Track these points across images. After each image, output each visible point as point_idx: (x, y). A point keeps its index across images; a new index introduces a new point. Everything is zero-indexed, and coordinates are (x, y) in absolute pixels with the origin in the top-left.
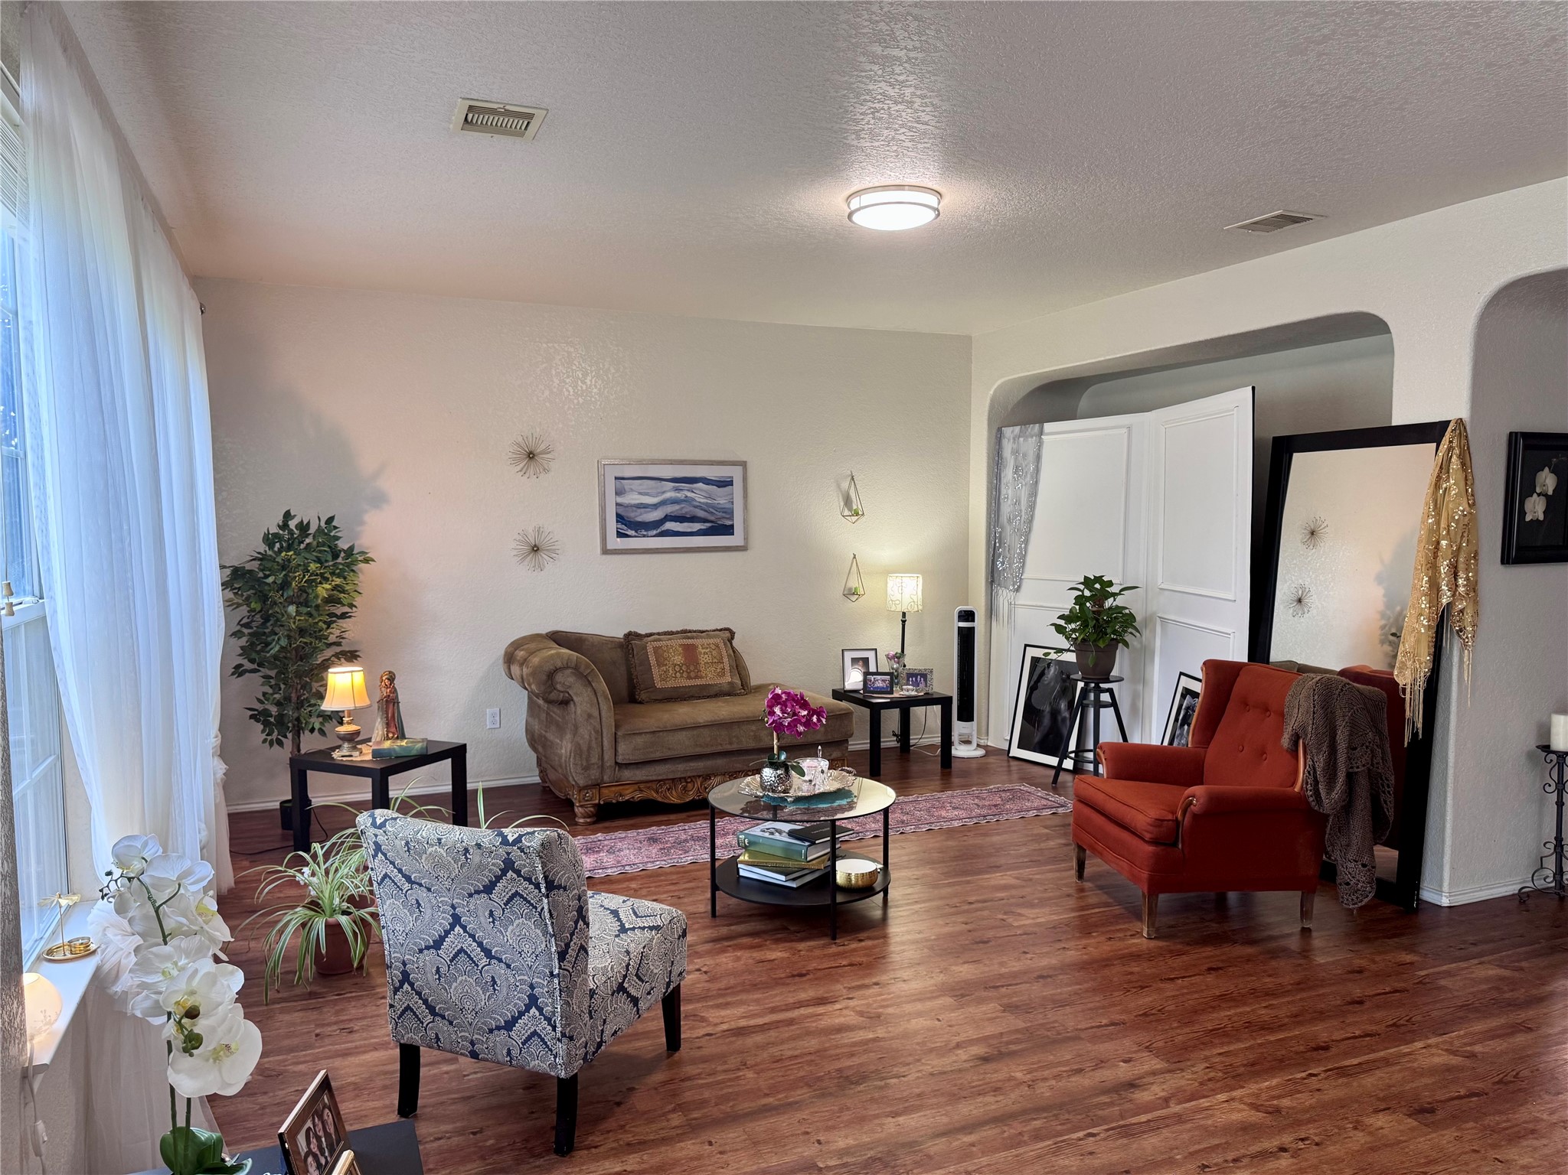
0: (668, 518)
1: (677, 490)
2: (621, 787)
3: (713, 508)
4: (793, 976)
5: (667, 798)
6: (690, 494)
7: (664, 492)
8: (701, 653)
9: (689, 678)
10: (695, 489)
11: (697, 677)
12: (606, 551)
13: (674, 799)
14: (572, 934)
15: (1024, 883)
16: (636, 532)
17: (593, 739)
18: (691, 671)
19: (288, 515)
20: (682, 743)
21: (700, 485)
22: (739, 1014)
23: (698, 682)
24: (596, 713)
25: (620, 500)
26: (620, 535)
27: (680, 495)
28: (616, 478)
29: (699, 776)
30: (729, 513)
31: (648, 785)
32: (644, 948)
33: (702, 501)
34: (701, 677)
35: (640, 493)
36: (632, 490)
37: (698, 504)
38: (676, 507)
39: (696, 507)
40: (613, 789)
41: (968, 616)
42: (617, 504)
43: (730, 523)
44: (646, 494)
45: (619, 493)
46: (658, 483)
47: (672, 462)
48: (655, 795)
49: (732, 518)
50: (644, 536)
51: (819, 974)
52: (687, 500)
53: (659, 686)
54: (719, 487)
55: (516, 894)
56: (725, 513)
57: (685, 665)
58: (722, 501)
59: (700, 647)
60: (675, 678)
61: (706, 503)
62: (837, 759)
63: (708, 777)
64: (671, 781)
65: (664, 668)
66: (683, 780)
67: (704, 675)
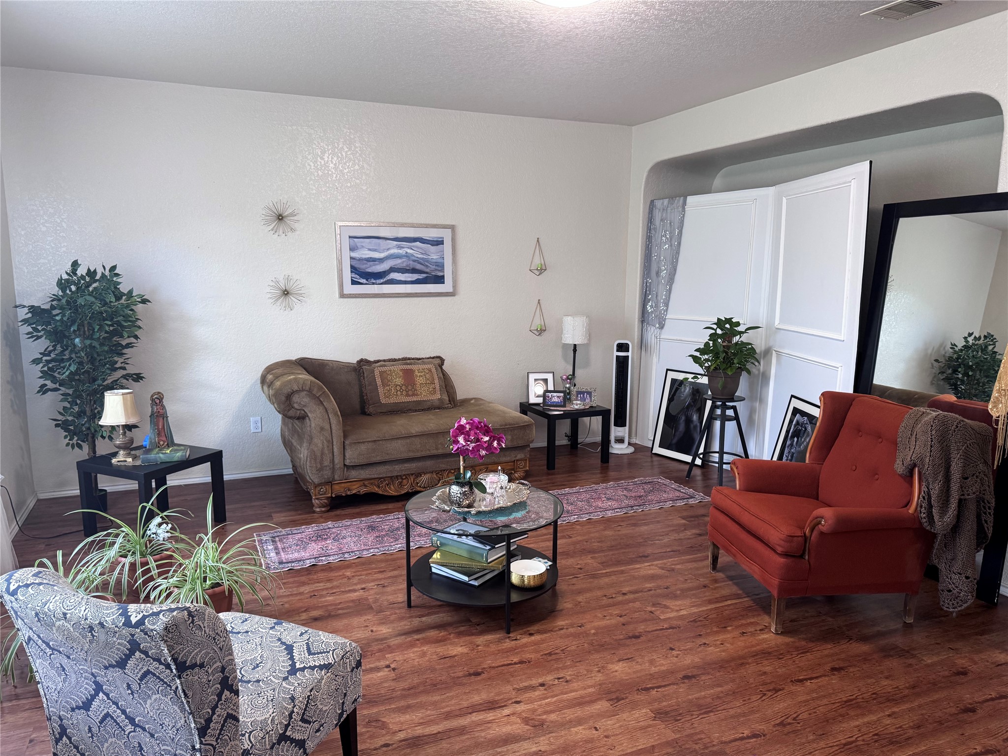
0: (392, 270)
1: (399, 247)
2: (350, 484)
3: (427, 262)
4: (470, 675)
5: (386, 491)
6: (409, 251)
7: (388, 249)
8: (417, 376)
9: (407, 395)
10: (413, 246)
11: (413, 395)
12: (342, 296)
13: (392, 491)
14: (214, 709)
15: (667, 573)
16: (367, 280)
17: (325, 446)
18: (409, 390)
19: (75, 264)
20: (397, 449)
21: (418, 244)
22: (417, 721)
23: (415, 399)
24: (327, 427)
25: (354, 255)
26: (354, 282)
27: (401, 252)
28: (350, 237)
29: (412, 474)
30: (441, 266)
31: (371, 481)
32: (311, 691)
33: (420, 256)
34: (417, 395)
35: (370, 250)
36: (363, 247)
37: (416, 259)
38: (398, 261)
39: (414, 261)
40: (343, 485)
41: (622, 347)
42: (351, 258)
43: (441, 274)
44: (375, 250)
45: (352, 249)
46: (384, 242)
47: (393, 225)
48: (377, 489)
49: (443, 270)
50: (373, 284)
51: (493, 672)
52: (407, 256)
53: (384, 401)
54: (432, 245)
55: (148, 672)
56: (438, 266)
57: (405, 385)
58: (434, 257)
59: (416, 371)
60: (397, 395)
61: (423, 258)
62: (521, 460)
63: (418, 475)
64: (389, 479)
65: (388, 388)
66: (399, 478)
67: (419, 393)
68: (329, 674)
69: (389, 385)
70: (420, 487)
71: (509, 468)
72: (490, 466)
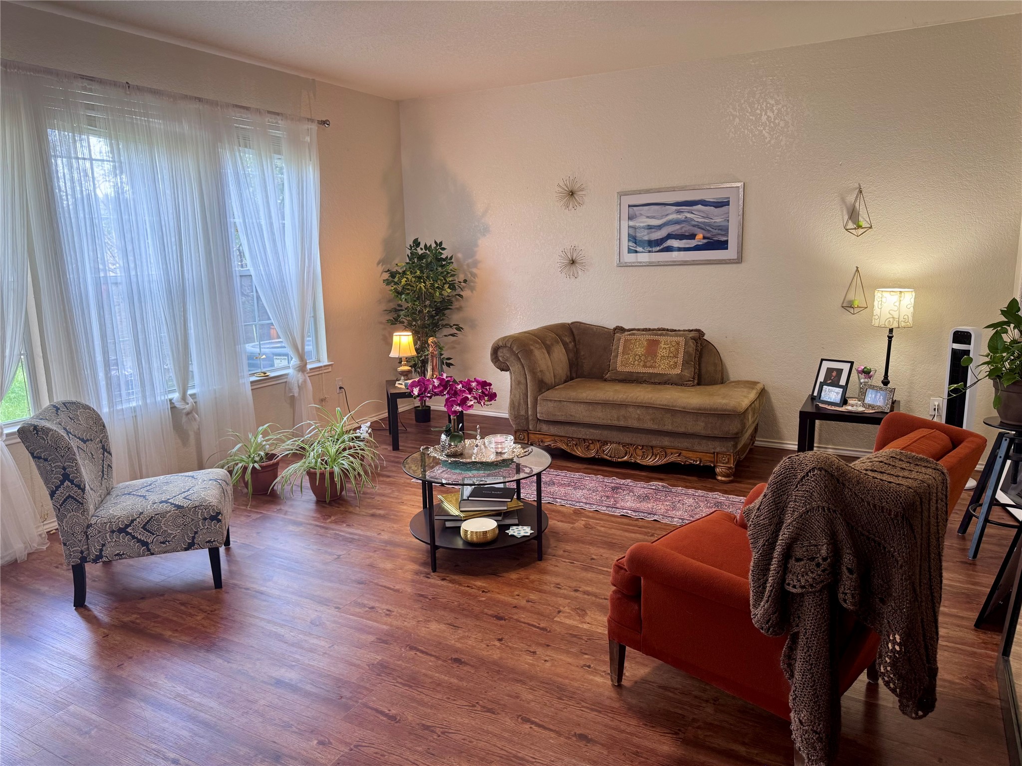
0: (669, 236)
1: (679, 212)
2: (543, 436)
3: (710, 225)
5: (574, 451)
6: (689, 215)
7: (667, 215)
8: (661, 347)
9: (645, 366)
10: (694, 210)
11: (651, 367)
12: (622, 265)
13: (579, 453)
16: (644, 249)
17: (522, 398)
18: (648, 361)
21: (700, 207)
23: (651, 370)
25: (631, 223)
26: (630, 251)
27: (681, 217)
28: (629, 206)
30: (725, 230)
31: (562, 439)
33: (700, 220)
34: (655, 367)
35: (648, 217)
36: (641, 215)
37: (696, 223)
38: (677, 227)
39: (694, 226)
40: (537, 436)
41: (962, 337)
42: (629, 227)
43: (724, 239)
44: (653, 217)
45: (630, 218)
46: (663, 208)
47: (673, 189)
48: (565, 447)
49: (726, 235)
50: (650, 252)
52: (686, 221)
53: (619, 369)
54: (716, 207)
56: (721, 230)
57: (645, 356)
58: (718, 220)
59: (663, 343)
60: (634, 365)
61: (704, 222)
62: (723, 453)
63: (605, 443)
64: (577, 440)
65: (627, 356)
66: (586, 441)
67: (657, 365)
68: (177, 512)
69: (629, 354)
70: (607, 455)
71: (708, 459)
72: (684, 452)
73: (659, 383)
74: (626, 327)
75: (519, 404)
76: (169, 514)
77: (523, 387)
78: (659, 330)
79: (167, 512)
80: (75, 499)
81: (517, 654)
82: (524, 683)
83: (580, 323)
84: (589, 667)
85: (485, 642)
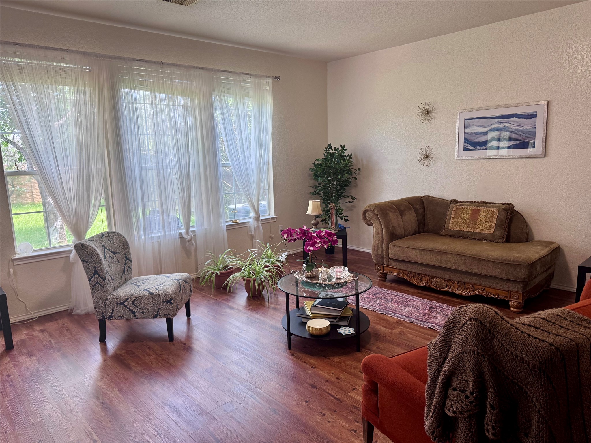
0: (493, 139)
1: (500, 123)
2: (392, 269)
3: (522, 132)
5: (412, 280)
6: (507, 125)
7: (491, 125)
8: (481, 215)
9: (468, 227)
10: (510, 121)
11: (473, 227)
12: (457, 158)
13: (415, 282)
16: (474, 147)
17: (380, 244)
18: (471, 223)
20: (415, 256)
21: (515, 119)
23: (473, 230)
24: (380, 233)
25: (467, 131)
26: (465, 149)
27: (501, 126)
28: (465, 119)
29: (428, 276)
30: (533, 135)
31: (405, 272)
33: (515, 128)
34: (475, 228)
35: (478, 126)
36: (473, 125)
37: (512, 130)
38: (498, 133)
39: (511, 132)
40: (389, 268)
42: (465, 133)
43: (533, 140)
44: (481, 127)
45: (465, 127)
46: (488, 120)
47: (496, 107)
48: (406, 277)
49: (534, 138)
50: (479, 149)
52: (505, 128)
53: (451, 228)
54: (527, 119)
56: (530, 134)
57: (469, 220)
58: (528, 128)
59: (483, 212)
60: (461, 226)
61: (518, 129)
62: (515, 292)
63: (433, 277)
64: (414, 273)
65: (457, 220)
66: (420, 275)
67: (477, 227)
69: (458, 218)
70: (433, 286)
71: (503, 295)
72: (486, 288)
73: (478, 239)
74: (459, 200)
75: (378, 247)
76: (146, 297)
77: (380, 236)
78: (481, 202)
79: (145, 296)
80: (100, 284)
81: (312, 413)
82: (307, 435)
83: (429, 196)
84: (355, 431)
85: (297, 401)
